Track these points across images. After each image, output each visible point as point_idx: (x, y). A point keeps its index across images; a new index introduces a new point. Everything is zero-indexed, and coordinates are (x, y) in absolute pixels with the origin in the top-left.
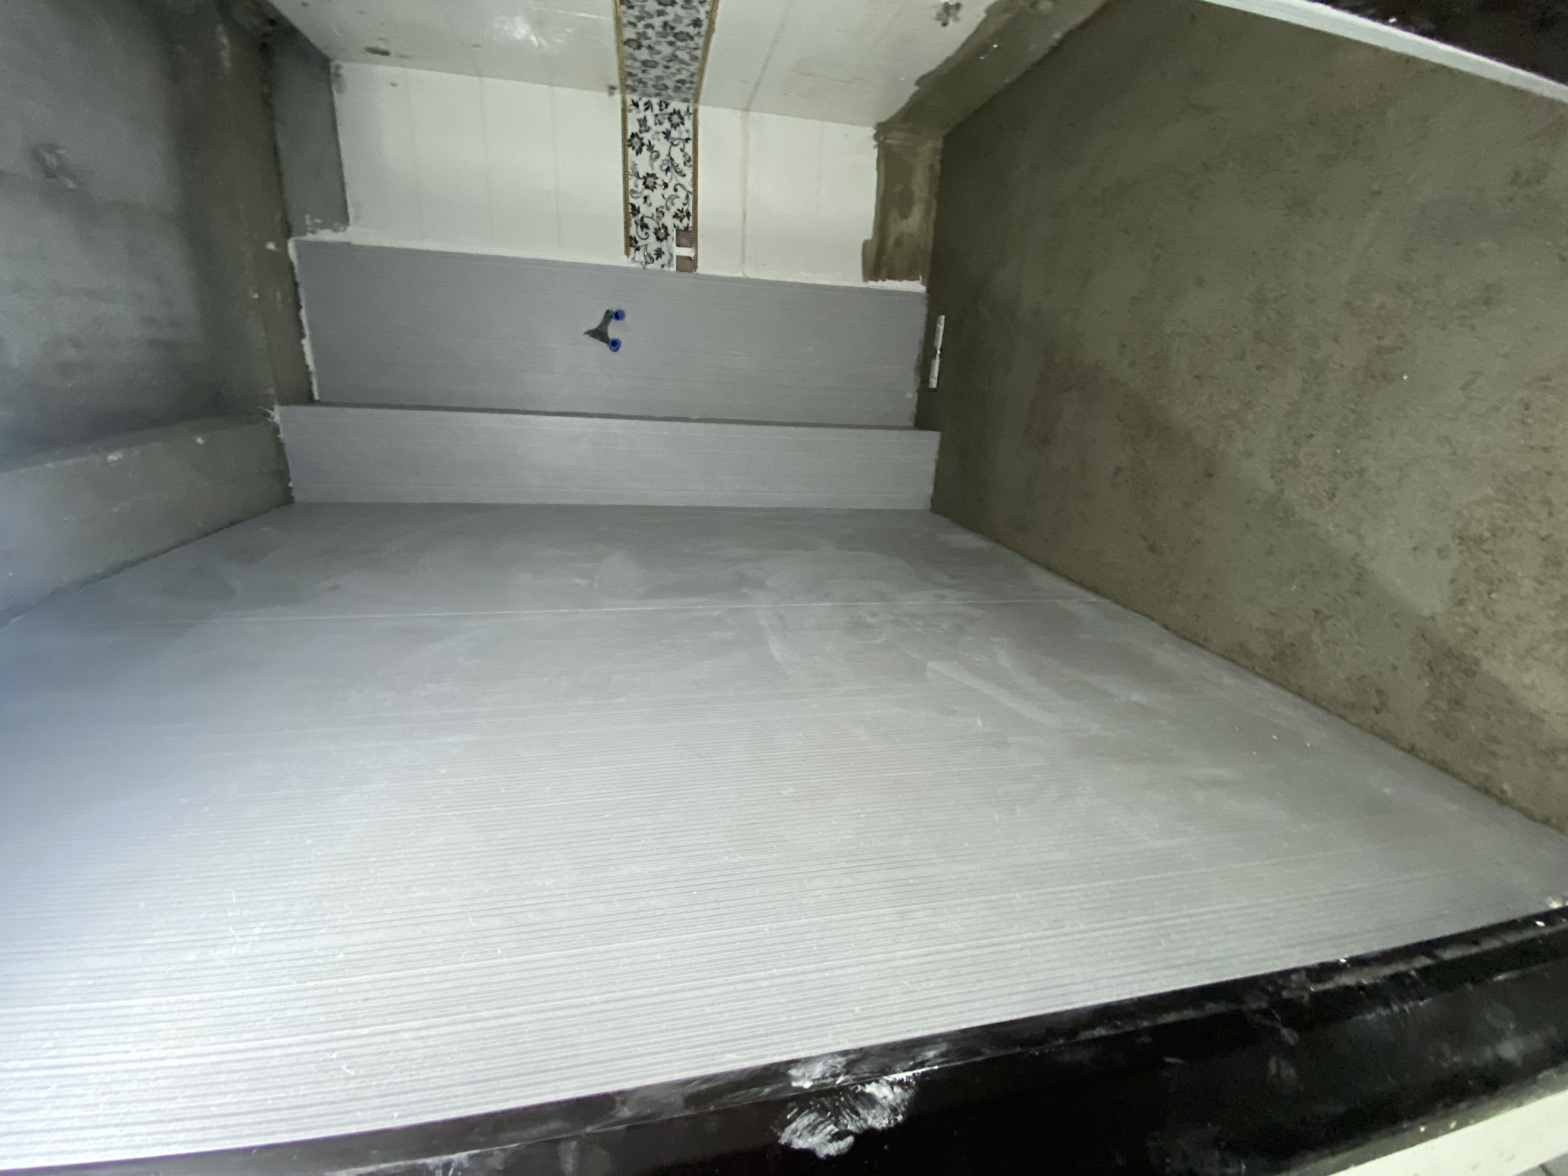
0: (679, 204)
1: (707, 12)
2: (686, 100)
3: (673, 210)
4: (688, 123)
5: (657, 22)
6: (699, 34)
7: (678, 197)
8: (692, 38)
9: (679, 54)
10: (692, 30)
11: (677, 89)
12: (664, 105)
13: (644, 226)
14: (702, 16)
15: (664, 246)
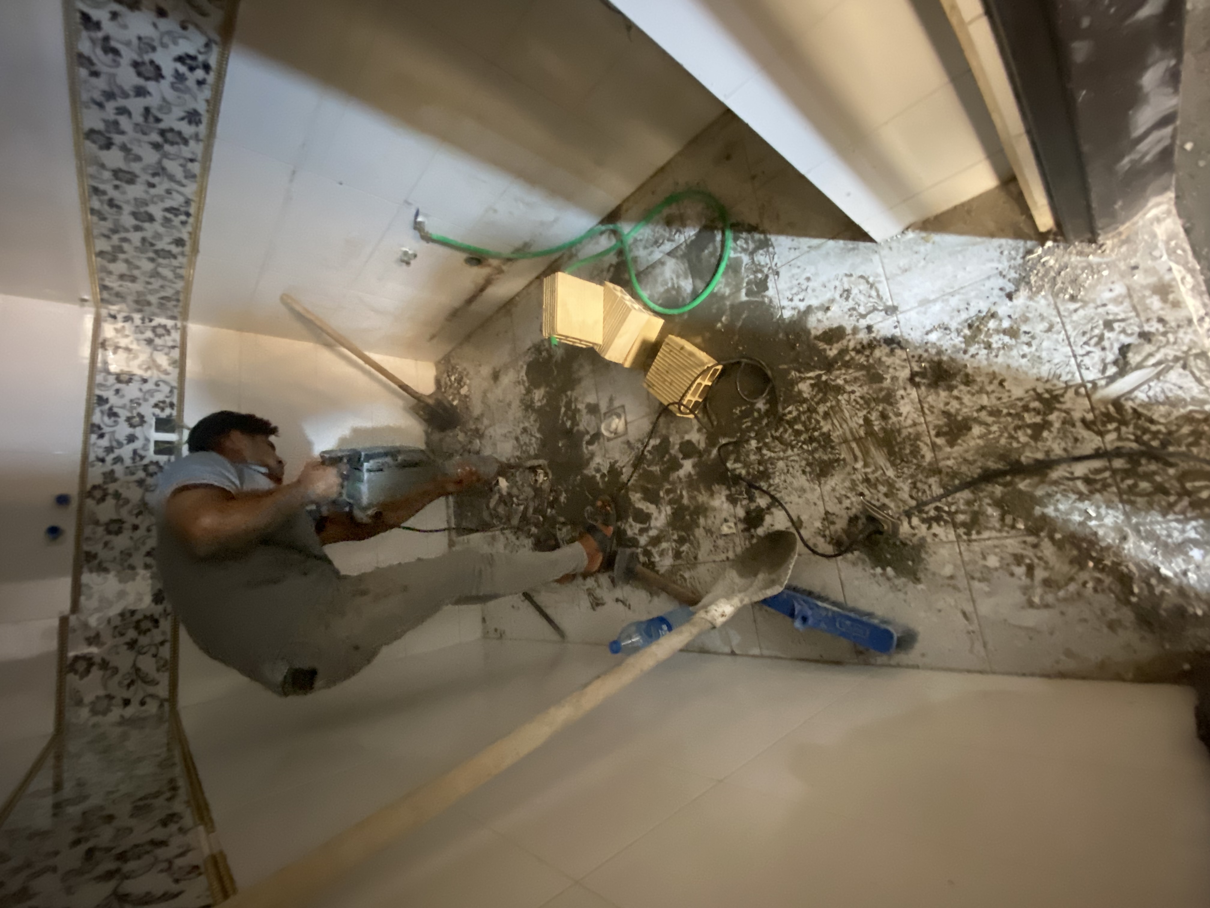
0: (159, 397)
1: (190, 233)
2: (173, 318)
3: (153, 401)
4: (176, 336)
5: (136, 237)
6: (183, 254)
7: (159, 391)
8: (175, 257)
9: (160, 270)
10: (175, 249)
11: (161, 306)
12: (147, 320)
13: (112, 414)
14: (185, 236)
15: (138, 431)
